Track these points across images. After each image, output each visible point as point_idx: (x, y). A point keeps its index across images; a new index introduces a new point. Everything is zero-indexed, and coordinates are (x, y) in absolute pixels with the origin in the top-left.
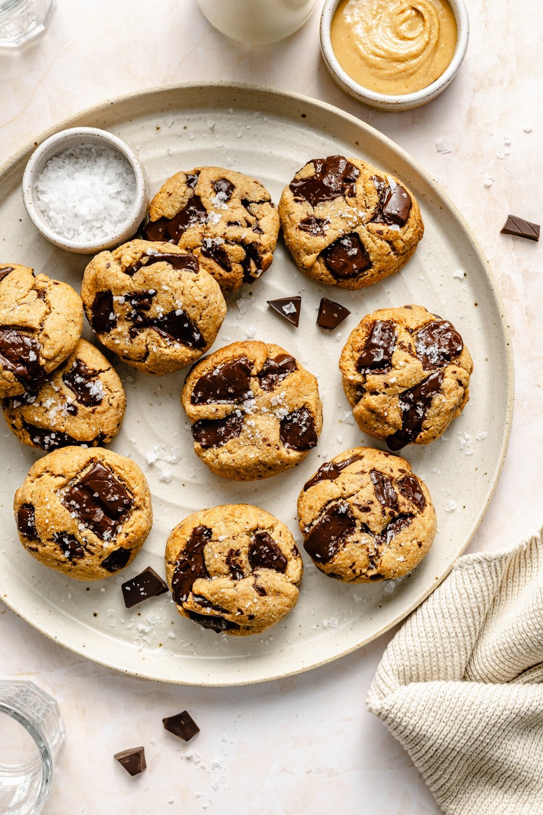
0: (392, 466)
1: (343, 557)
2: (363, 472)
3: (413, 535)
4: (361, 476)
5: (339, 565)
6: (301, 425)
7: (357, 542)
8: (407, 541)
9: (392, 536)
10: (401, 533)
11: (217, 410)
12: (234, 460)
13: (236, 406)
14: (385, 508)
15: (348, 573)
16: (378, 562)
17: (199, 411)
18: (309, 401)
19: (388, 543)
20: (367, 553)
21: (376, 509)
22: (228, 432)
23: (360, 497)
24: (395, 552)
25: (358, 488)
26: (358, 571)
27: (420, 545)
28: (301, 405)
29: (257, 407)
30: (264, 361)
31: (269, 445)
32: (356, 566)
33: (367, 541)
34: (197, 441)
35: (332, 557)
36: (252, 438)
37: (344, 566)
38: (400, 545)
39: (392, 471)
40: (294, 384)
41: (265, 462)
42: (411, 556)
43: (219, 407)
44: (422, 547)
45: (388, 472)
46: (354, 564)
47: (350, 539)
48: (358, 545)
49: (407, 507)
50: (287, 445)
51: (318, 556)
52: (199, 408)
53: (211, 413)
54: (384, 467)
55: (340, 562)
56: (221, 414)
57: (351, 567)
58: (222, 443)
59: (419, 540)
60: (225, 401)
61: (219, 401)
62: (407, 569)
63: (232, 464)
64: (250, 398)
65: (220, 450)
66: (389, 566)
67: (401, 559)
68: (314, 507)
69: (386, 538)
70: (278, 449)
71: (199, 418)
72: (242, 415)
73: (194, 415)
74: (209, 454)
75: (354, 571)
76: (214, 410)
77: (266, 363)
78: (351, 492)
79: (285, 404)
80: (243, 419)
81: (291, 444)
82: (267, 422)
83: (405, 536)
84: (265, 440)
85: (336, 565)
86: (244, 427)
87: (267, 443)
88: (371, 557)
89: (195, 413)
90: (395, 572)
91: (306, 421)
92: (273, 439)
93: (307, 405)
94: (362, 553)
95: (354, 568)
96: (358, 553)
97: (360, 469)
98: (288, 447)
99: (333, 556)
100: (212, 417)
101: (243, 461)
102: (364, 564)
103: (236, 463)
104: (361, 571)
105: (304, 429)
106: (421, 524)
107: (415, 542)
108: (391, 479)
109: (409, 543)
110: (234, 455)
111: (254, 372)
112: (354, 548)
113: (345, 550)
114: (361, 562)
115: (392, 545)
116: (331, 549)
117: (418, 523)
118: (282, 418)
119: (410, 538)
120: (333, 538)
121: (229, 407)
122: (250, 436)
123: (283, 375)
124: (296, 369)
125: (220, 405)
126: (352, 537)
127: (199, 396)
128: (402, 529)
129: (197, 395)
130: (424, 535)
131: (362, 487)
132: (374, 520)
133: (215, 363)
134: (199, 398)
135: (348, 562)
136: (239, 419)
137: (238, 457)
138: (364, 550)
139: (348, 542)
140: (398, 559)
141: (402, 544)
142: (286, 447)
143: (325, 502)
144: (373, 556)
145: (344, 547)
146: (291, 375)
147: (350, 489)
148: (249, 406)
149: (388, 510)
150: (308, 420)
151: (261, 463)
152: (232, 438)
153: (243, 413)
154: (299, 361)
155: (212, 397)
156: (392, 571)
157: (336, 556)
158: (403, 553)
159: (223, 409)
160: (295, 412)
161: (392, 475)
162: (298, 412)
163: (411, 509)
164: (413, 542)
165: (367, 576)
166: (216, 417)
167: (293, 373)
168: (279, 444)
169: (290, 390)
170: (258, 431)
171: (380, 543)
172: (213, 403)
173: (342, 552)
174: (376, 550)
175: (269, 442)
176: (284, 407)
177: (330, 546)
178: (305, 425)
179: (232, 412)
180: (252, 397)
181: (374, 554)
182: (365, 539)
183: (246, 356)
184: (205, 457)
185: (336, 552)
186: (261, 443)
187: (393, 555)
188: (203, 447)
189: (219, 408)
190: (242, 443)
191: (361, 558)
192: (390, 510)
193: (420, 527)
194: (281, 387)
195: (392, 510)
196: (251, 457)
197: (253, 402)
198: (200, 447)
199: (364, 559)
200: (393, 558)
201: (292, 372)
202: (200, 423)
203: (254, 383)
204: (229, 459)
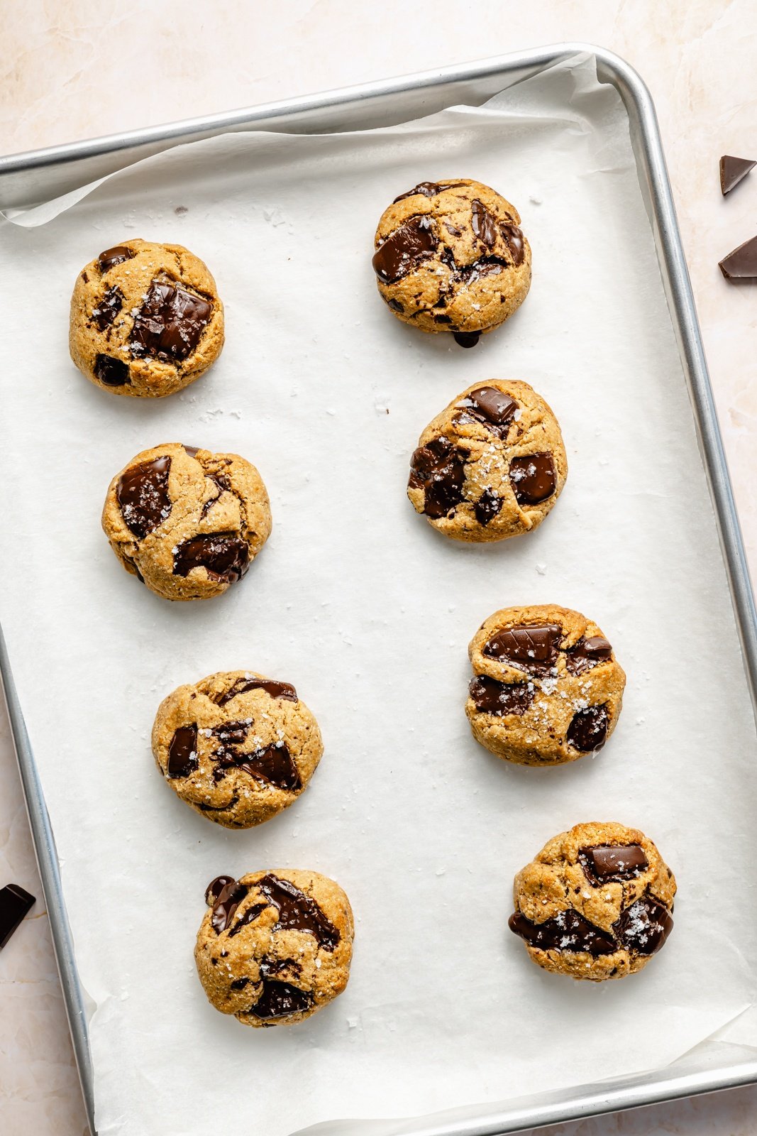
0: (499, 205)
1: (411, 281)
2: (465, 198)
3: (499, 285)
4: (461, 200)
5: (403, 289)
6: (594, 724)
7: (432, 271)
8: (490, 289)
9: (475, 279)
10: (487, 279)
11: (506, 672)
12: (507, 738)
13: (529, 678)
14: (478, 240)
15: (411, 302)
16: (449, 301)
17: (486, 665)
18: (612, 700)
19: (469, 283)
20: (438, 286)
21: (468, 237)
22: (511, 703)
23: (453, 219)
24: (473, 297)
25: (453, 209)
26: (422, 304)
27: (503, 299)
28: (603, 702)
29: (557, 690)
30: (579, 638)
31: (552, 737)
32: (421, 297)
33: (443, 273)
34: (473, 699)
35: (399, 278)
36: (537, 723)
37: (408, 292)
38: (481, 291)
39: (497, 209)
40: (603, 676)
41: (540, 752)
42: (489, 308)
43: (510, 669)
44: (504, 304)
45: (493, 208)
46: (420, 294)
47: (425, 264)
48: (433, 274)
49: (503, 251)
50: (571, 741)
51: (384, 272)
52: (488, 661)
53: (499, 673)
54: (490, 202)
55: (406, 287)
56: (508, 678)
57: (416, 297)
58: (499, 713)
59: (503, 294)
60: (518, 665)
61: (512, 663)
62: (479, 321)
63: (504, 741)
64: (551, 676)
65: (495, 720)
66: (460, 309)
67: (477, 306)
68: (397, 217)
69: (468, 278)
70: (561, 744)
71: (483, 672)
72: (534, 690)
73: (480, 668)
74: (481, 719)
75: (418, 303)
76: (503, 670)
77: (580, 640)
78: (444, 210)
79: (587, 696)
80: (534, 696)
81: (576, 742)
82: (561, 710)
83: (490, 282)
84: (551, 729)
85: (399, 289)
86: (533, 706)
87: (551, 733)
88: (441, 292)
89: (481, 666)
90: (464, 320)
91: (602, 721)
92: (560, 732)
93: (609, 703)
94: (433, 285)
95: (419, 298)
96: (429, 283)
97: (463, 193)
98: (571, 745)
99: (401, 277)
100: (497, 677)
101: (517, 742)
102: (432, 298)
103: (509, 742)
104: (425, 306)
105: (597, 730)
106: (512, 277)
107: (498, 294)
108: (494, 218)
109: (491, 292)
110: (509, 732)
111: (564, 645)
112: (426, 275)
113: (416, 274)
114: (429, 295)
115: (472, 288)
116: (401, 269)
117: (508, 276)
118: (579, 710)
119: (495, 287)
120: (405, 256)
121: (521, 674)
122: (536, 719)
123: (594, 662)
124: (610, 659)
125: (512, 668)
126: (428, 262)
127: (494, 647)
128: (489, 274)
129: (491, 645)
130: (512, 291)
131: (458, 211)
132: (461, 247)
133: (524, 620)
134: (493, 649)
135: (415, 290)
136: (529, 693)
137: (513, 736)
138: (436, 282)
139: (423, 267)
140: (473, 305)
141: (483, 290)
142: (569, 743)
143: (411, 213)
144: (444, 292)
145: (416, 271)
146: (602, 664)
147: (444, 207)
148: (547, 685)
149: (480, 243)
150: (604, 721)
151: (535, 752)
152: (513, 713)
153: (537, 688)
154: (615, 652)
155: (507, 654)
156: (462, 317)
157: (403, 279)
158: (481, 301)
159: (513, 674)
160: (593, 707)
161: (496, 213)
162: (596, 708)
163: (506, 256)
164: (496, 293)
165: (432, 314)
166: (502, 679)
167: (605, 663)
168: (563, 739)
169: (598, 681)
170: (547, 717)
171: (457, 281)
172: (505, 663)
173: (411, 276)
174: (450, 286)
175: (554, 734)
176: (585, 698)
177: (400, 265)
178: (599, 725)
179: (521, 681)
180: (555, 675)
181: (446, 289)
182: (441, 269)
183: (562, 624)
184: (475, 720)
185: (406, 274)
186: (545, 731)
187: (469, 300)
188: (477, 707)
189: (509, 671)
190: (523, 723)
191: (431, 290)
192: (483, 244)
193: (510, 281)
194: (589, 675)
195: (485, 245)
196: (528, 742)
197: (555, 681)
198: (474, 707)
199: (432, 291)
200: (469, 303)
201: (605, 661)
202: (483, 678)
203: (562, 659)
204: (502, 734)
